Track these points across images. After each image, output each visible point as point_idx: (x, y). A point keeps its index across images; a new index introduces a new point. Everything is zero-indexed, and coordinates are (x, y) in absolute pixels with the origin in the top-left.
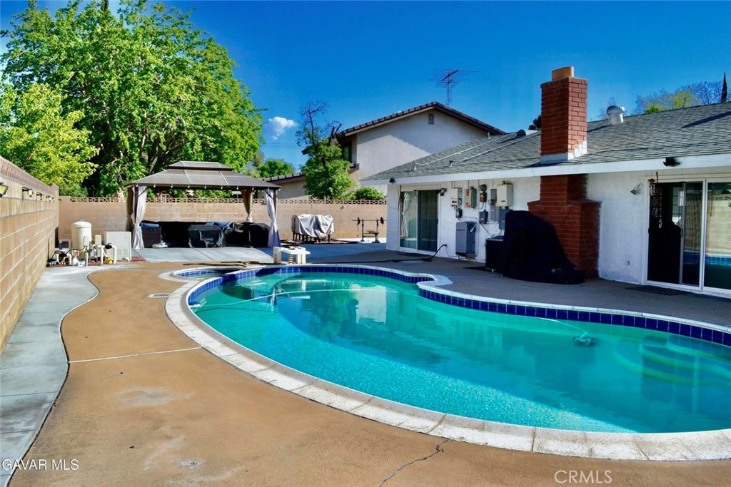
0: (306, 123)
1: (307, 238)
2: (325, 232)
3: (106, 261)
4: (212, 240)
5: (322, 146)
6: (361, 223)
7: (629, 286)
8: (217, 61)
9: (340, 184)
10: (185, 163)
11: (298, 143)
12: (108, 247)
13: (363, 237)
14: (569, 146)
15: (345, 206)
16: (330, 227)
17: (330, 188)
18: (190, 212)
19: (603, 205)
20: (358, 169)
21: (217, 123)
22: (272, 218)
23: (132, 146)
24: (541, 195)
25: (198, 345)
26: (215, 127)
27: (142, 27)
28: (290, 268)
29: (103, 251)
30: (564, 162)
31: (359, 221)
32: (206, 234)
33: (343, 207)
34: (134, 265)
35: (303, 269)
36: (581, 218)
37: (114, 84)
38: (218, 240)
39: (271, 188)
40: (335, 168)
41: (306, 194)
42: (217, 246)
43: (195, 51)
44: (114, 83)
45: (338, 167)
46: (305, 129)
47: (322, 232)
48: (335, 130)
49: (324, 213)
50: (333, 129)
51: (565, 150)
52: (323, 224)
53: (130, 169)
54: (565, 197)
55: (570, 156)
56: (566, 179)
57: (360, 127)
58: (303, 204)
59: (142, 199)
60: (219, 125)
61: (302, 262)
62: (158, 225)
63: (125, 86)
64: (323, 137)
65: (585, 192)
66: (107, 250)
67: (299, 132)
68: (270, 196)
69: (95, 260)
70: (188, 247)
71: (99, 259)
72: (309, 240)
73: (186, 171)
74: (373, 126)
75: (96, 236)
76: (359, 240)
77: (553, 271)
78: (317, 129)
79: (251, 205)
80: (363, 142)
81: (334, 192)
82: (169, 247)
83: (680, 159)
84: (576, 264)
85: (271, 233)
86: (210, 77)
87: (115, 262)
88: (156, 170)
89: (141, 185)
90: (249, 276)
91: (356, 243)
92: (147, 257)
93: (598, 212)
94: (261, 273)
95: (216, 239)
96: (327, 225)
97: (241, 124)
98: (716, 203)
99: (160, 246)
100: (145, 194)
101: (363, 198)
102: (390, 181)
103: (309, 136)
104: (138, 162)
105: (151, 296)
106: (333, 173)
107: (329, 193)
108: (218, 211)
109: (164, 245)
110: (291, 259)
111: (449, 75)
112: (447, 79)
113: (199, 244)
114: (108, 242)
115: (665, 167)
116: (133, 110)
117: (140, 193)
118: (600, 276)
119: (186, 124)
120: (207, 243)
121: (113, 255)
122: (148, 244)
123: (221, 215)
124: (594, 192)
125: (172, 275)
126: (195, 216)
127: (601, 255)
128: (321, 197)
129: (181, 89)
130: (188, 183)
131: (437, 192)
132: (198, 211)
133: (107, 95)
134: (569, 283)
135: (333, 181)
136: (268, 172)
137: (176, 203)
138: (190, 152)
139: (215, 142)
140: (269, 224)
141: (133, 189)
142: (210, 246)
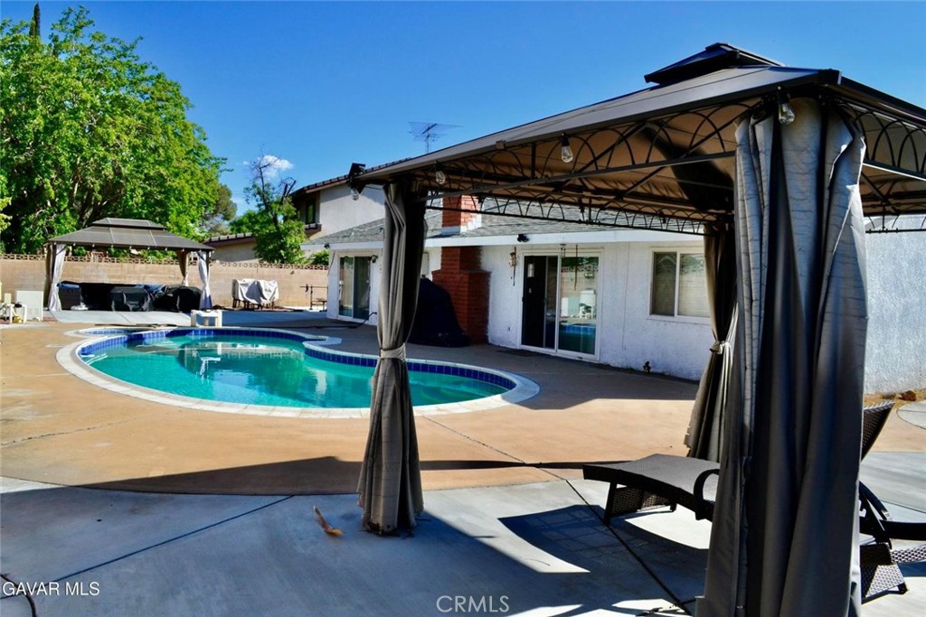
0: (257, 178)
1: (248, 305)
2: (268, 298)
3: (15, 320)
4: (137, 303)
5: (273, 205)
6: (310, 289)
7: (499, 349)
8: (167, 100)
9: (292, 247)
10: (110, 221)
11: (247, 200)
12: (18, 306)
13: (312, 305)
14: (462, 220)
15: (296, 271)
16: (274, 293)
17: (282, 251)
18: (119, 274)
19: (492, 275)
20: (320, 230)
21: (162, 170)
22: (204, 282)
23: (60, 196)
24: (442, 264)
25: (66, 371)
26: (161, 175)
27: (76, 57)
28: (203, 331)
29: (12, 310)
30: (457, 234)
31: (307, 288)
32: (130, 297)
33: (293, 273)
34: (45, 324)
35: (218, 332)
36: (469, 287)
37: (39, 125)
38: (143, 303)
39: (203, 250)
40: (289, 229)
41: (256, 257)
42: (142, 310)
43: (140, 88)
44: (39, 122)
45: (292, 228)
46: (254, 186)
47: (264, 298)
48: (289, 187)
49: (268, 278)
50: (287, 186)
51: (459, 223)
52: (266, 290)
53: (58, 221)
54: (458, 267)
55: (463, 229)
56: (459, 250)
57: (324, 184)
58: (248, 268)
59: (60, 257)
60: (164, 173)
61: (219, 325)
62: (78, 286)
63: (52, 125)
64: (276, 195)
65: (479, 263)
66: (18, 309)
67: (247, 189)
68: (202, 258)
69: (4, 319)
70: (111, 310)
71: (8, 318)
72: (250, 307)
73: (111, 229)
74: (338, 183)
75: (6, 295)
76: (307, 308)
77: (440, 335)
78: (268, 185)
79: (187, 267)
80: (327, 200)
81: (286, 255)
82: (89, 309)
83: (529, 236)
84: (465, 329)
85: (203, 297)
86: (157, 119)
87: (25, 321)
88: (90, 224)
89: (59, 243)
90: (158, 337)
91: (301, 311)
92: (61, 318)
93: (489, 281)
94: (171, 335)
95: (142, 302)
96: (270, 291)
97: (192, 174)
98: (565, 274)
99: (79, 309)
100: (64, 252)
101: (320, 263)
102: (326, 246)
103: (259, 193)
104: (68, 213)
105: (48, 346)
106: (286, 235)
107: (281, 257)
108: (151, 273)
109: (83, 307)
110: (207, 322)
111: (429, 129)
112: (426, 134)
113: (122, 307)
114: (17, 301)
115: (519, 243)
116: (60, 155)
117: (58, 251)
118: (490, 342)
119: (125, 171)
120: (131, 307)
121: (23, 314)
122: (66, 306)
123: (154, 278)
124: (487, 262)
125: (77, 333)
126: (125, 277)
127: (490, 322)
128: (271, 260)
129: (120, 131)
130: (110, 242)
131: (370, 258)
132: (129, 272)
133: (30, 137)
134: (451, 347)
135: (285, 243)
136: (248, 227)
137: (115, 264)
138: (130, 203)
139: (160, 193)
140: (200, 288)
141: (51, 247)
142: (134, 310)
